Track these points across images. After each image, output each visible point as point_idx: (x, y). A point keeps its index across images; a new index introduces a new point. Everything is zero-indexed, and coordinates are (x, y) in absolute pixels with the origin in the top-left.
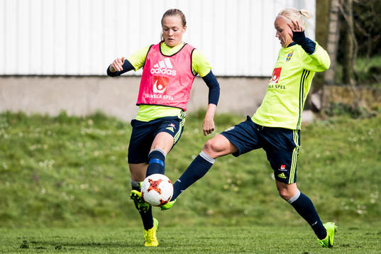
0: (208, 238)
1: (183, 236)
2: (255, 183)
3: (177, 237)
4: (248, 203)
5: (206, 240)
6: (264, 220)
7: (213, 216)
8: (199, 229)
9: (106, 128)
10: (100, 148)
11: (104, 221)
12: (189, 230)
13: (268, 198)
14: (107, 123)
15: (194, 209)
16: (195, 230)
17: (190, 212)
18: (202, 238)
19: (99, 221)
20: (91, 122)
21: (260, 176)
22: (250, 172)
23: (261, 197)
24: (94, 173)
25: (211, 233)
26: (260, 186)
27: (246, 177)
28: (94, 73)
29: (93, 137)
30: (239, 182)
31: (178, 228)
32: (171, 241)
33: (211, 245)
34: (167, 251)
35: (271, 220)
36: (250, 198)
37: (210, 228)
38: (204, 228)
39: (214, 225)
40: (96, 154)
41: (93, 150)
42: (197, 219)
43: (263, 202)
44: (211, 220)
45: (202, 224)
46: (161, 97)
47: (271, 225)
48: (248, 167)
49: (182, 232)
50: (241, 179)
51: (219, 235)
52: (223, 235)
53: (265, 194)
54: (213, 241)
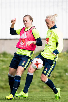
0: (44, 96)
1: (35, 96)
2: (60, 76)
3: (33, 96)
4: (58, 83)
5: (43, 97)
6: (64, 89)
7: (46, 88)
8: (40, 93)
9: (7, 57)
10: (5, 65)
11: (7, 90)
12: (37, 93)
13: (65, 82)
14: (7, 56)
15: (39, 86)
16: (39, 94)
17: (37, 87)
18: (42, 96)
19: (5, 90)
20: (2, 56)
21: (62, 74)
22: (58, 73)
23: (62, 81)
24: (3, 73)
25: (45, 94)
26: (62, 77)
27: (57, 74)
28: (3, 38)
29: (3, 61)
30: (55, 76)
31: (33, 93)
32: (31, 97)
33: (45, 99)
34: (29, 101)
35: (66, 89)
36: (58, 82)
37: (44, 93)
38: (42, 93)
39: (46, 91)
40: (4, 67)
41: (3, 65)
42: (40, 90)
43: (63, 83)
44: (45, 90)
45: (41, 91)
46: (23, 46)
47: (66, 91)
48: (58, 71)
49: (35, 94)
50: (55, 75)
51: (48, 95)
52: (49, 95)
53: (64, 80)
54: (46, 97)
